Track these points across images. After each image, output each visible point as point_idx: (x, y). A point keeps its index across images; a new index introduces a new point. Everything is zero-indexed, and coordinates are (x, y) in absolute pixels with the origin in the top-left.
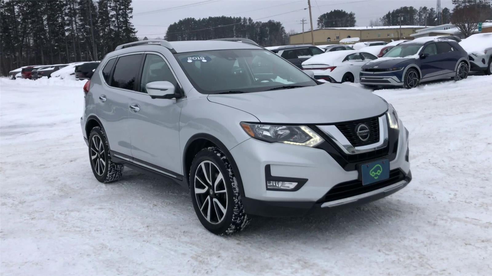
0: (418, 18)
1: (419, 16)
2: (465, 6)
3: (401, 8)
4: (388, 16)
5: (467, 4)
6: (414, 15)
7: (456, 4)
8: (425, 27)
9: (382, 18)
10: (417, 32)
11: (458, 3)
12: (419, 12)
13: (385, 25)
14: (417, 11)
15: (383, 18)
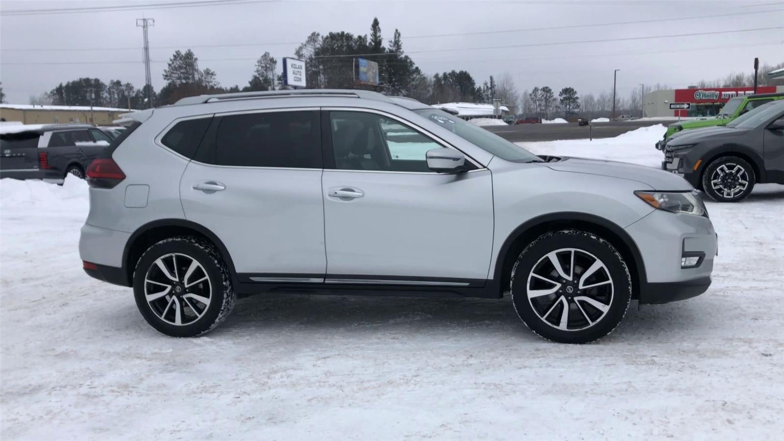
0: (108, 96)
1: (110, 94)
2: (182, 84)
3: (80, 79)
4: (59, 90)
5: (184, 81)
6: (101, 92)
7: (168, 80)
8: (128, 110)
9: (49, 92)
10: (120, 118)
11: (171, 79)
12: (108, 87)
13: (54, 104)
14: (106, 86)
15: (51, 92)
